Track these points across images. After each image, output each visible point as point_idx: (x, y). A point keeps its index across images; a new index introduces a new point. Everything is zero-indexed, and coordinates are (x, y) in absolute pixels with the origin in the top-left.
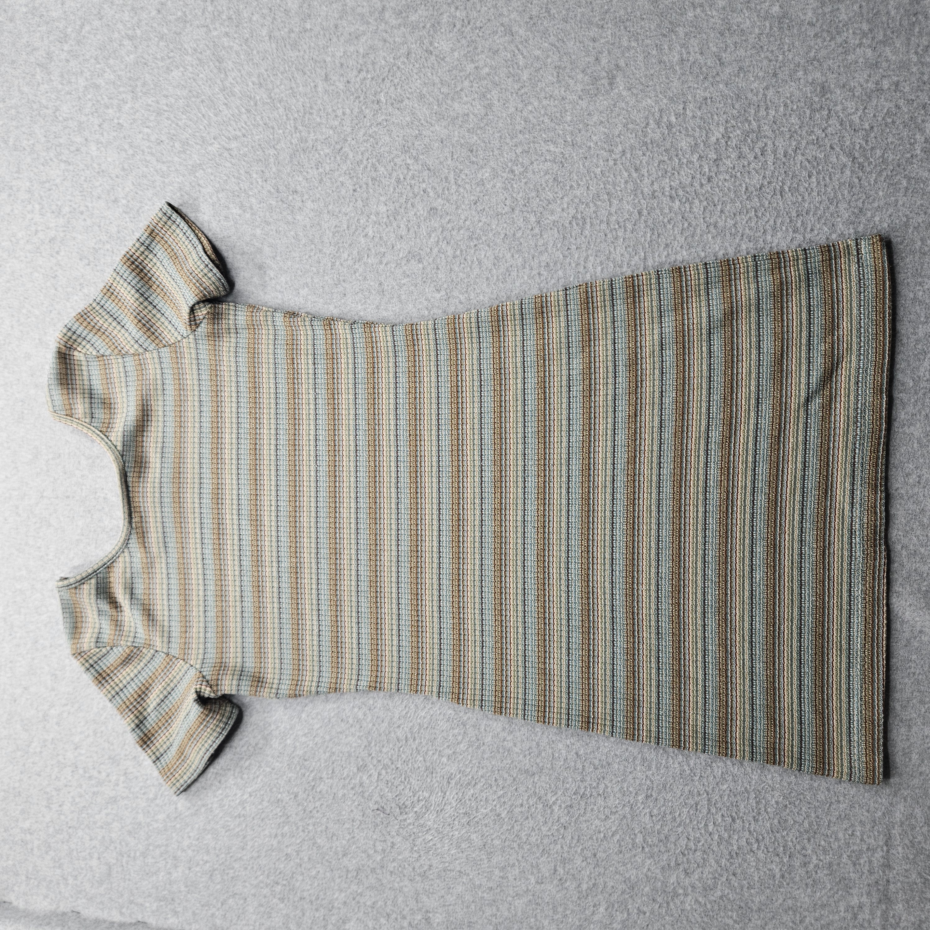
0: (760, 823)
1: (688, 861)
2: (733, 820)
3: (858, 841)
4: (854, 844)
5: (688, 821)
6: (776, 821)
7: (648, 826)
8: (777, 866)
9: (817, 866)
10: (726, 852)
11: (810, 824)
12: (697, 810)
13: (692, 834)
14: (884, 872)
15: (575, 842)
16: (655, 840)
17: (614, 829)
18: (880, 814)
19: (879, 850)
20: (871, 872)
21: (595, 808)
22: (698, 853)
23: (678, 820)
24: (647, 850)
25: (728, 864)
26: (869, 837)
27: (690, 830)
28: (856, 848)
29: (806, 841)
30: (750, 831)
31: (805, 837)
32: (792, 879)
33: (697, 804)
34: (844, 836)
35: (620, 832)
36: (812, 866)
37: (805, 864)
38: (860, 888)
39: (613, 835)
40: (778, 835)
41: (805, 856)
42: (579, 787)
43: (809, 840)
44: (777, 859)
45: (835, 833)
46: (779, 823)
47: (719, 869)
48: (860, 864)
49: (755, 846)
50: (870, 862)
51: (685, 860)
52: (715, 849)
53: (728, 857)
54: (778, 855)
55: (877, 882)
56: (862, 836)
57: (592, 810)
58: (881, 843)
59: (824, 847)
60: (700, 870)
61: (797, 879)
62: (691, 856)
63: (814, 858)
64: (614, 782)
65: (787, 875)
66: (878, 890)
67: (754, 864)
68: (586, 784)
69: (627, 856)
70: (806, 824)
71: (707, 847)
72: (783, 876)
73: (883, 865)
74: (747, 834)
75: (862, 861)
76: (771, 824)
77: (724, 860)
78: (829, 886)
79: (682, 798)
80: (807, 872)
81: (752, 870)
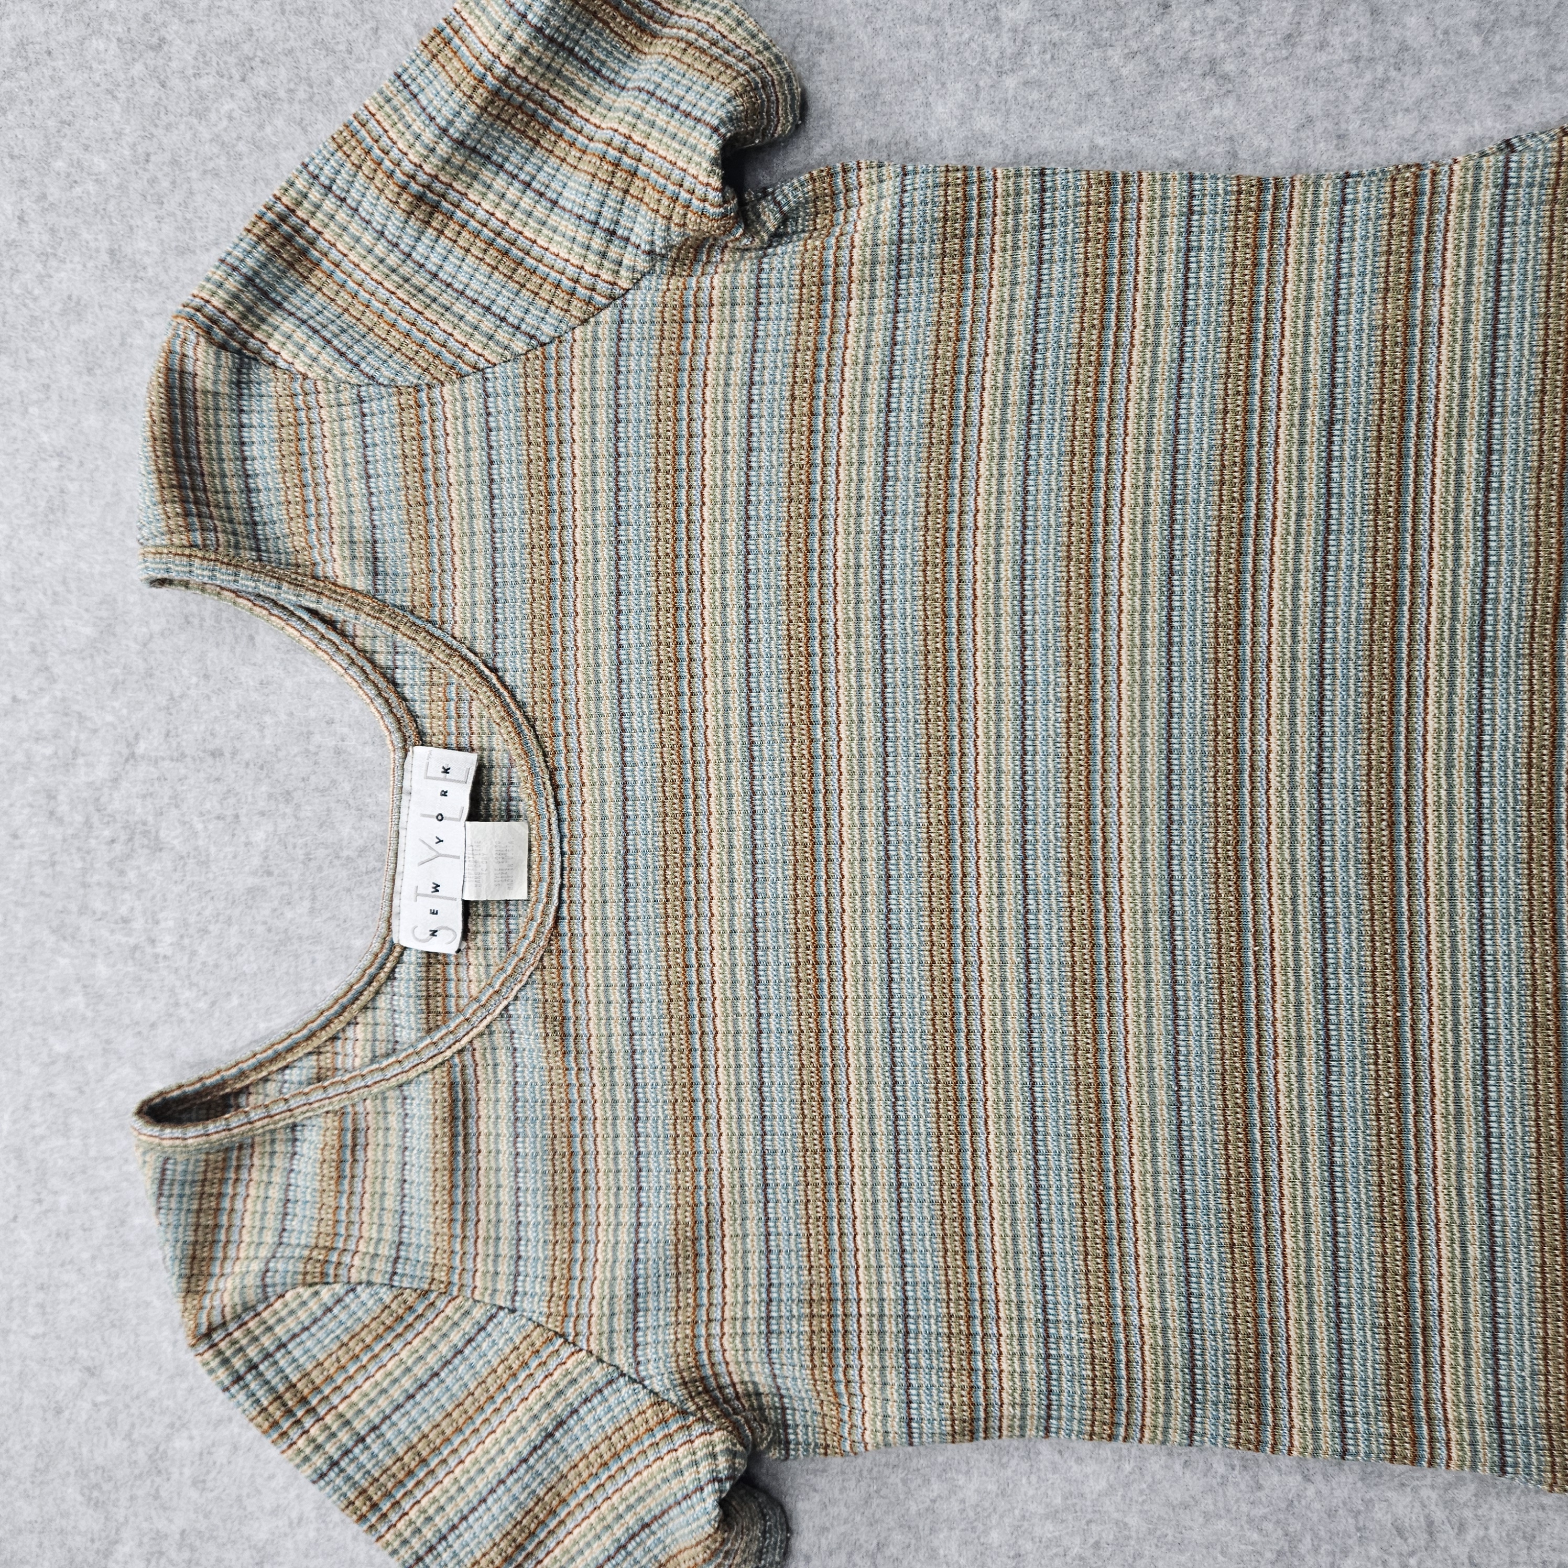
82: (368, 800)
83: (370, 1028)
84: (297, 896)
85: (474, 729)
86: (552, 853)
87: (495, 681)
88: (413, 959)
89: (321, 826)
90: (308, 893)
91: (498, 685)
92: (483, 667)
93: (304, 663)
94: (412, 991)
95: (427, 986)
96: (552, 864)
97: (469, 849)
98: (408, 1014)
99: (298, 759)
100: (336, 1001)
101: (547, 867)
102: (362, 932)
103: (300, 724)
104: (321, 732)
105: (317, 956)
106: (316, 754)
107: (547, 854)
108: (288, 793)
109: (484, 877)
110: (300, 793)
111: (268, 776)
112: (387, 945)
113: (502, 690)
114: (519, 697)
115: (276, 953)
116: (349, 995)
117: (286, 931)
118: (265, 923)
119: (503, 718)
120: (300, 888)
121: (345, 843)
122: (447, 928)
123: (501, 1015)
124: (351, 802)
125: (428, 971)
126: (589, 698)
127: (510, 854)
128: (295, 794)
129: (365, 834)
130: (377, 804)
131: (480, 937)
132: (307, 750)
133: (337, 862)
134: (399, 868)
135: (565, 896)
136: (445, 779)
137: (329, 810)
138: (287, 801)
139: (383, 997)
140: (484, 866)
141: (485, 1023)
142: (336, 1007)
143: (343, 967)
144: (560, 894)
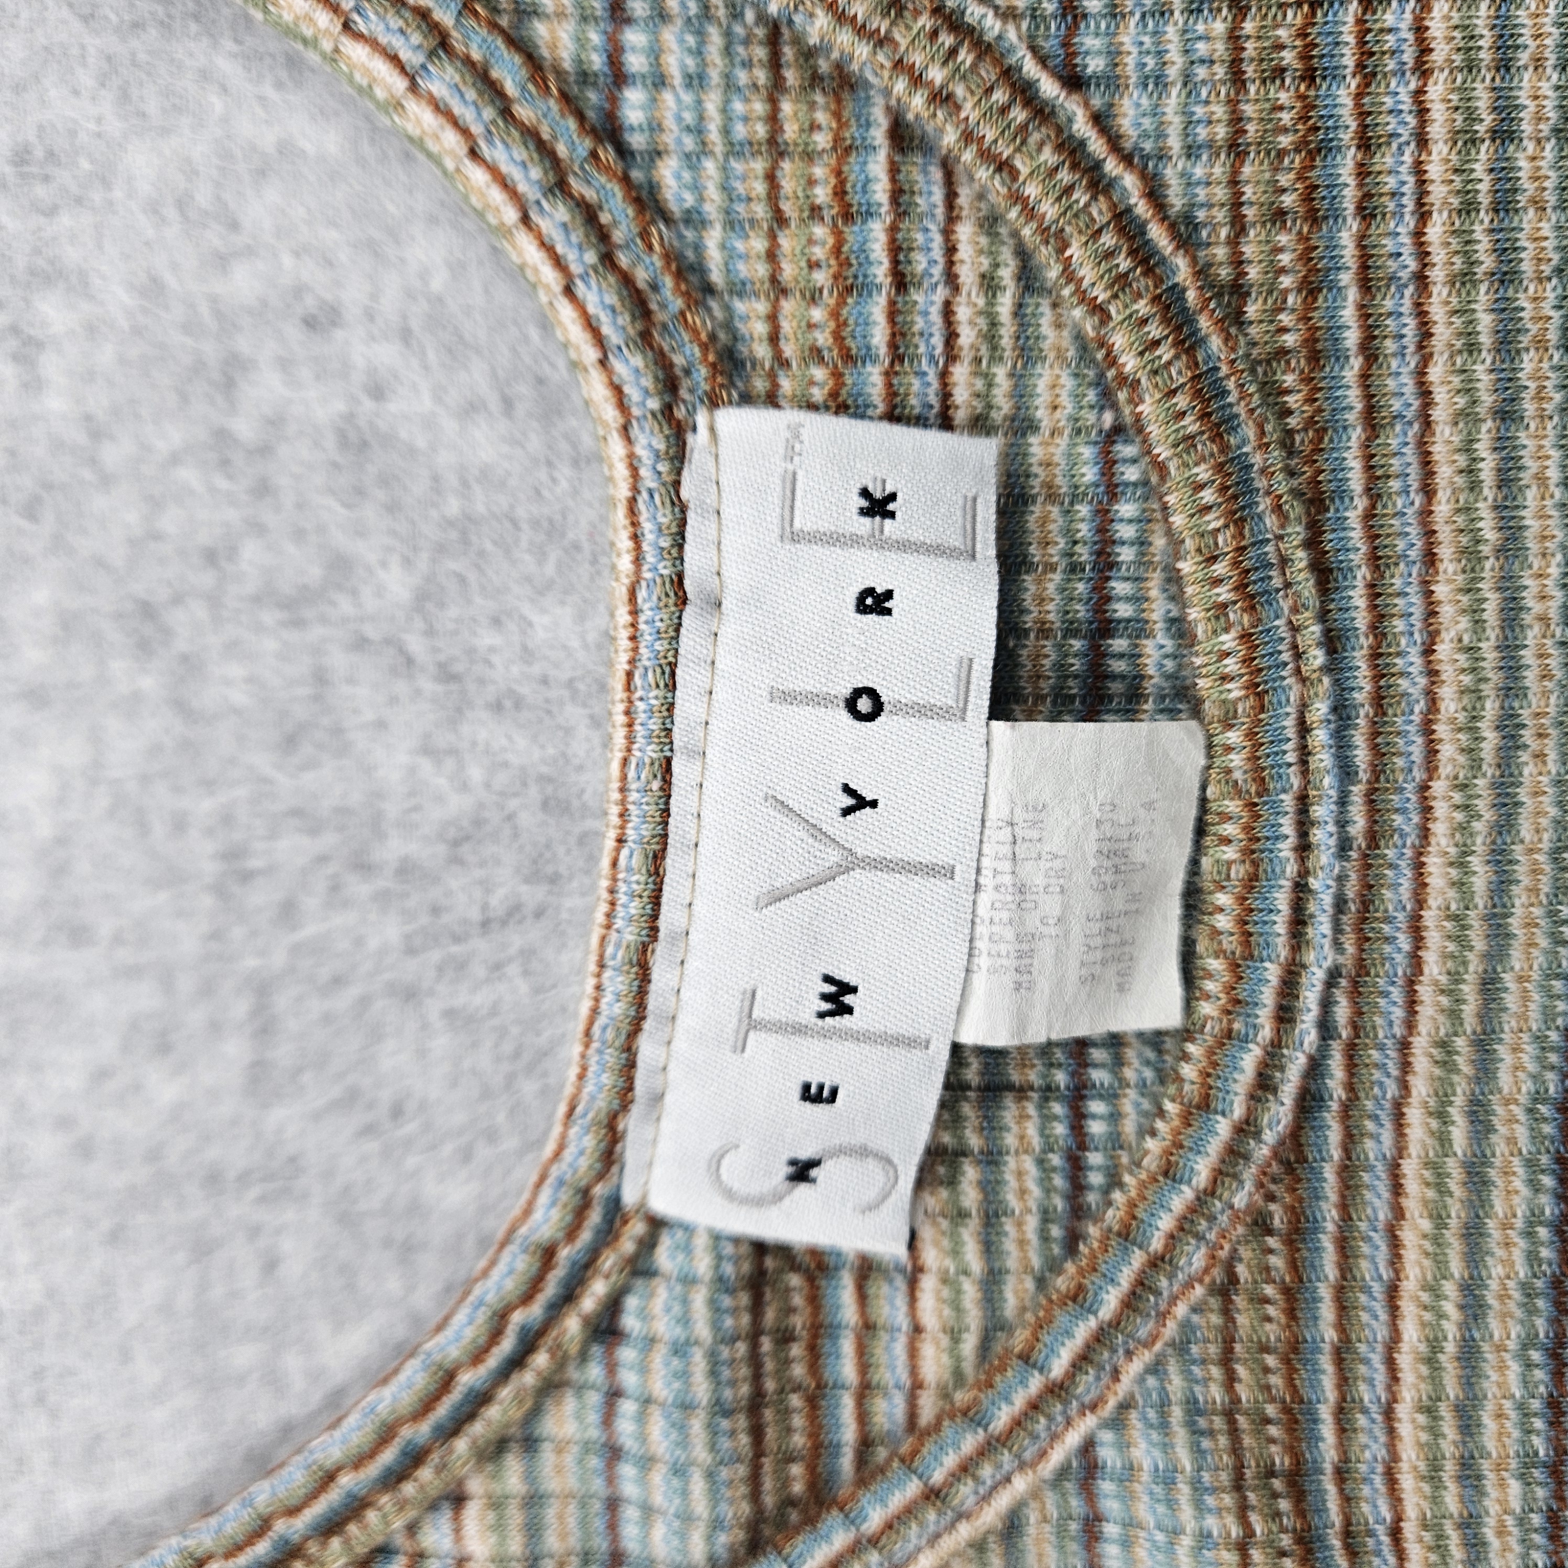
82: (487, 639)
83: (515, 1517)
84: (196, 1017)
85: (967, 337)
86: (1304, 848)
87: (1082, 127)
88: (703, 1265)
89: (290, 742)
90: (241, 1008)
91: (1097, 146)
92: (1031, 68)
93: (205, 75)
94: (702, 1390)
95: (755, 1360)
96: (1301, 889)
97: (997, 837)
98: (679, 1471)
99: (188, 475)
100: (386, 1434)
101: (1282, 900)
102: (466, 1155)
103: (189, 327)
104: (285, 364)
105: (287, 1245)
106: (264, 450)
107: (1286, 849)
108: (147, 611)
109: (1046, 950)
110: (199, 610)
111: (58, 544)
112: (595, 1217)
113: (1112, 167)
114: (1176, 200)
115: (115, 1237)
116: (443, 1410)
117: (154, 1155)
118: (64, 1123)
119: (1121, 282)
120: (207, 990)
121: (392, 809)
122: (863, 1152)
123: (1063, 1473)
124: (416, 644)
125: (757, 1308)
126: (1468, 208)
127: (1139, 854)
128: (178, 618)
129: (476, 774)
130: (527, 654)
131: (970, 1173)
132: (222, 436)
133: (359, 888)
134: (669, 918)
135: (1342, 1012)
136: (880, 543)
137: (321, 678)
138: (144, 648)
139: (570, 1403)
140: (1051, 906)
141: (1003, 1501)
142: (388, 1456)
143: (393, 1284)
144: (1326, 1004)
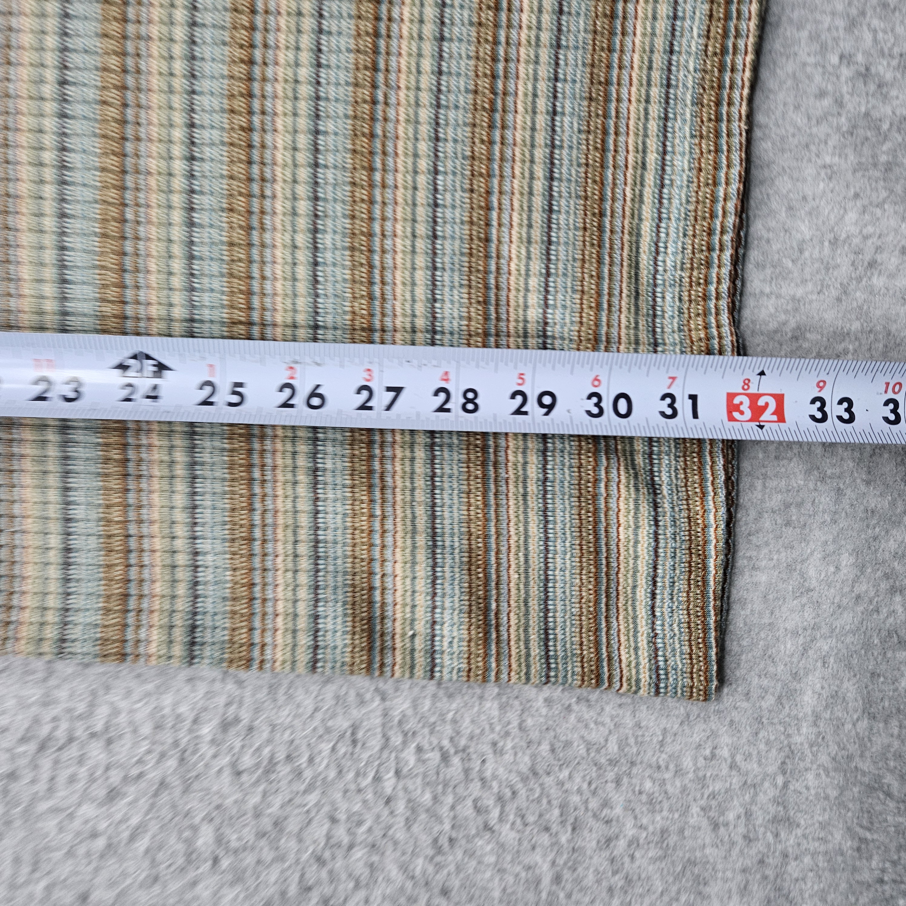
0: (508, 757)
1: (333, 877)
2: (445, 758)
3: (725, 770)
4: (715, 778)
5: (332, 774)
6: (545, 747)
7: (229, 801)
8: (544, 855)
9: (634, 842)
10: (425, 840)
11: (623, 744)
12: (354, 742)
13: (343, 806)
14: (777, 835)
15: (25, 870)
16: (248, 834)
17: (135, 821)
18: (770, 701)
19: (767, 784)
20: (748, 839)
21: (83, 772)
22: (358, 853)
23: (308, 774)
24: (225, 863)
25: (431, 869)
26: (748, 757)
27: (338, 796)
28: (718, 786)
29: (611, 786)
30: (483, 780)
31: (610, 775)
32: (578, 881)
33: (355, 728)
34: (695, 760)
35: (154, 827)
36: (622, 843)
37: (609, 841)
38: (726, 880)
39: (133, 838)
40: (549, 781)
41: (608, 822)
42: (36, 721)
43: (618, 782)
44: (545, 839)
45: (675, 757)
46: (553, 750)
47: (409, 885)
48: (727, 825)
49: (495, 813)
50: (748, 814)
51: (324, 874)
52: (401, 835)
53: (430, 852)
54: (547, 829)
55: (761, 862)
56: (733, 756)
57: (72, 779)
58: (772, 769)
59: (650, 796)
60: (361, 894)
61: (591, 878)
62: (339, 864)
63: (629, 823)
64: (135, 696)
65: (567, 875)
66: (765, 877)
67: (492, 859)
68: (55, 711)
69: (174, 886)
70: (613, 747)
71: (378, 832)
72: (557, 879)
73: (775, 820)
74: (475, 788)
75: (731, 816)
76: (534, 757)
77: (420, 861)
78: (659, 886)
79: (319, 716)
80: (612, 861)
81: (488, 874)
